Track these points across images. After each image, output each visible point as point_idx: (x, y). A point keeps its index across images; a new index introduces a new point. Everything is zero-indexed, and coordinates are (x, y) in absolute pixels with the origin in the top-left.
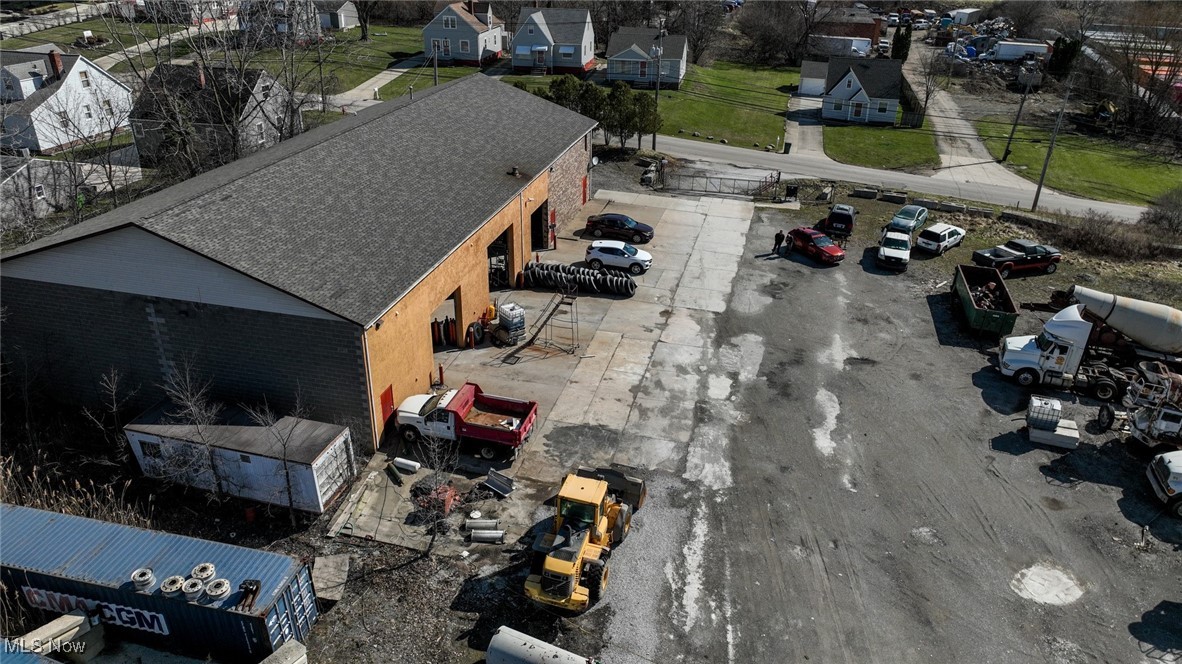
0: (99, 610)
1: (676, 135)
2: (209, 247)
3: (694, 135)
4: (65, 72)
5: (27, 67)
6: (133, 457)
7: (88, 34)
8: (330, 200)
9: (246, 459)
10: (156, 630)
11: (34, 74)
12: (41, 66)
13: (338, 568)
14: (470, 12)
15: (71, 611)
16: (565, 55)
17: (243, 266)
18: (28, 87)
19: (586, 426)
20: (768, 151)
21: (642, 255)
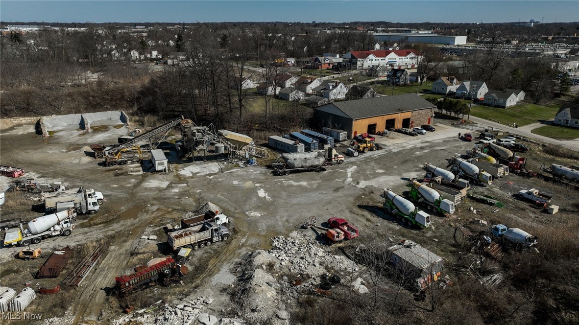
1: (485, 119)
7: (351, 78)
9: (334, 132)
13: (339, 145)
14: (448, 80)
19: (383, 144)
20: (510, 126)
21: (424, 131)
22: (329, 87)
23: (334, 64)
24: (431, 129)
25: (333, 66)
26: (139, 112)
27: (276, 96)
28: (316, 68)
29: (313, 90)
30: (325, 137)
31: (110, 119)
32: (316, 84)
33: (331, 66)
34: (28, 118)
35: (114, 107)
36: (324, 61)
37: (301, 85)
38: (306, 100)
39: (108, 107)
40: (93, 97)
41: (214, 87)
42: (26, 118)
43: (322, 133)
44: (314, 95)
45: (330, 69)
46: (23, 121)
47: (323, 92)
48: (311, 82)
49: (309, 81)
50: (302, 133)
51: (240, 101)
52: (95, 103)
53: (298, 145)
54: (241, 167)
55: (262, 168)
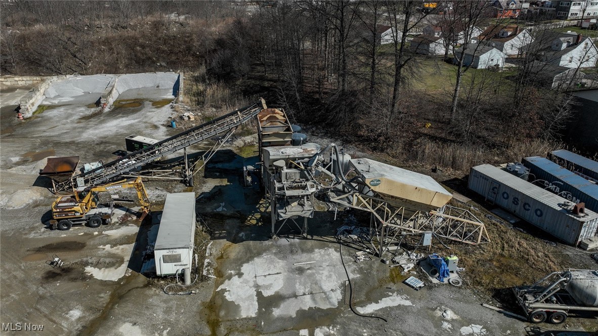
4: (580, 43)
5: (567, 39)
7: (569, 32)
11: (568, 42)
12: (573, 40)
18: (564, 46)
22: (559, 44)
25: (520, 14)
26: (207, 77)
29: (520, 49)
31: (158, 87)
33: (517, 13)
34: (28, 78)
35: (172, 66)
36: (508, 5)
37: (493, 40)
39: (163, 64)
40: (143, 47)
41: (342, 35)
42: (24, 78)
44: (524, 58)
45: (516, 19)
46: (20, 83)
48: (514, 35)
49: (509, 34)
51: (399, 67)
52: (144, 57)
53: (583, 217)
54: (413, 287)
55: (485, 305)
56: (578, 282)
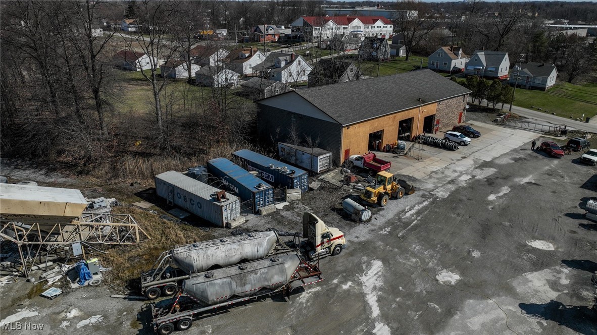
0: (262, 173)
1: (529, 108)
2: (310, 99)
3: (539, 109)
4: (294, 60)
5: (285, 58)
6: (278, 150)
7: (308, 52)
8: (349, 95)
9: (303, 154)
10: (271, 181)
11: (286, 60)
12: (288, 58)
13: (317, 185)
14: (451, 51)
15: (255, 171)
16: (491, 71)
17: (316, 105)
18: (283, 64)
19: (409, 176)
20: (576, 120)
21: (467, 139)
22: (279, 62)
23: (281, 35)
24: (472, 133)
25: (280, 38)
27: (190, 81)
28: (257, 41)
29: (253, 68)
30: (286, 169)
32: (257, 59)
33: (277, 37)
36: (267, 30)
37: (235, 61)
38: (242, 85)
43: (277, 157)
44: (256, 76)
45: (276, 42)
47: (270, 72)
48: (250, 56)
49: (247, 55)
50: (235, 159)
53: (223, 202)
54: (48, 298)
55: (113, 296)
56: (179, 255)
